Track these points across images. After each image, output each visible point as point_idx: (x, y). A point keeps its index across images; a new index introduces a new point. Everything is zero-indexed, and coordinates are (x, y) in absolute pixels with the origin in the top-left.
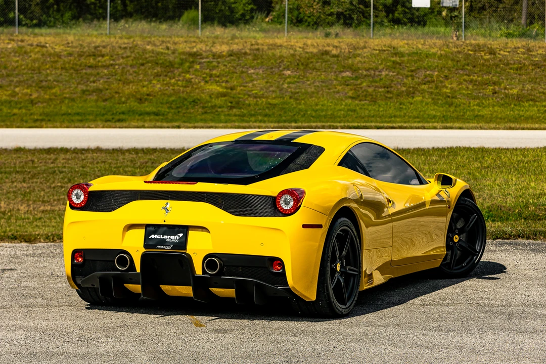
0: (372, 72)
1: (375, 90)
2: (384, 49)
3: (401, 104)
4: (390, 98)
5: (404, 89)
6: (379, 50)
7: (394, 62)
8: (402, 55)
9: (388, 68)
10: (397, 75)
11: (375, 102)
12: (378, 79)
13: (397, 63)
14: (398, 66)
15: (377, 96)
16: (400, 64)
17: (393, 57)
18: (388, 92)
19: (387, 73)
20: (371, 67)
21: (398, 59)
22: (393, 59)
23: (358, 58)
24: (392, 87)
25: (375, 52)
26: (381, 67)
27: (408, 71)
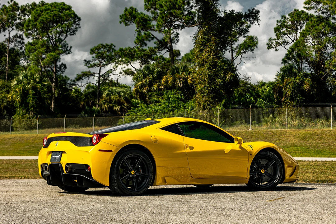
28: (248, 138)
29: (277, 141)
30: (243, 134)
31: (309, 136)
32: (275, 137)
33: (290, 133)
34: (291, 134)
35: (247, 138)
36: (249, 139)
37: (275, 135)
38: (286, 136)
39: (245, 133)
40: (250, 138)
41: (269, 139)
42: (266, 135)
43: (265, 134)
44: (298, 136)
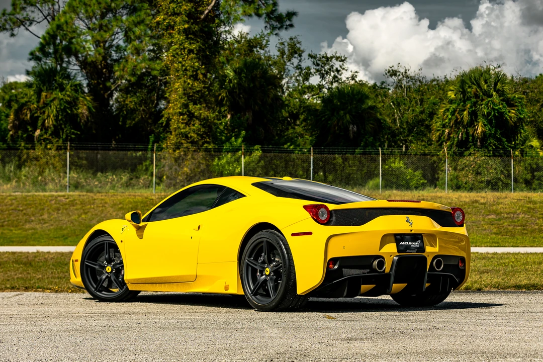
0: (512, 215)
1: (513, 228)
2: (521, 198)
3: (534, 238)
4: (526, 234)
5: (537, 227)
6: (517, 199)
7: (528, 208)
8: (535, 203)
9: (524, 212)
10: (531, 217)
11: (514, 236)
12: (516, 220)
13: (531, 208)
14: (532, 211)
15: (515, 232)
16: (533, 209)
17: (528, 204)
18: (524, 229)
19: (523, 215)
20: (511, 211)
21: (532, 206)
22: (527, 206)
23: (500, 205)
24: (527, 226)
25: (514, 201)
26: (518, 212)
27: (540, 214)
28: (21, 209)
29: (83, 216)
30: (6, 201)
31: (142, 206)
32: (75, 208)
33: (102, 200)
34: (106, 203)
35: (19, 210)
36: (24, 212)
37: (73, 203)
38: (97, 207)
39: (11, 200)
40: (26, 209)
41: (65, 211)
42: (55, 203)
43: (53, 202)
44: (120, 206)
